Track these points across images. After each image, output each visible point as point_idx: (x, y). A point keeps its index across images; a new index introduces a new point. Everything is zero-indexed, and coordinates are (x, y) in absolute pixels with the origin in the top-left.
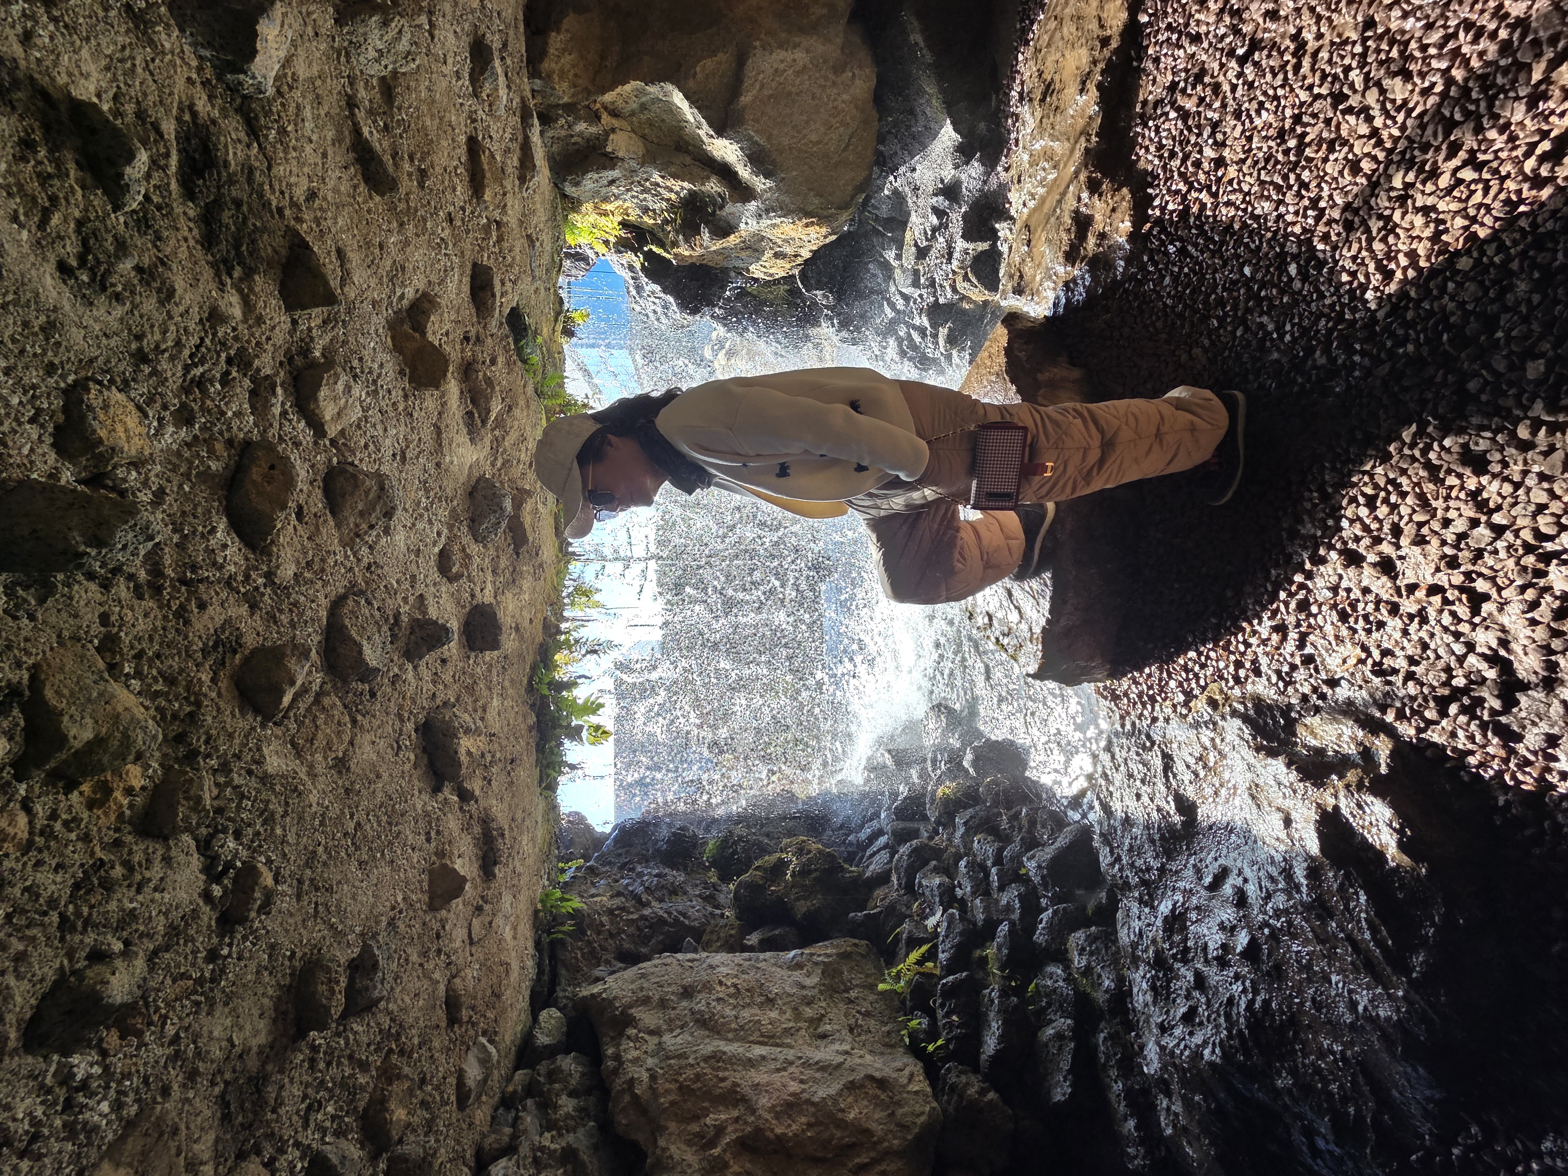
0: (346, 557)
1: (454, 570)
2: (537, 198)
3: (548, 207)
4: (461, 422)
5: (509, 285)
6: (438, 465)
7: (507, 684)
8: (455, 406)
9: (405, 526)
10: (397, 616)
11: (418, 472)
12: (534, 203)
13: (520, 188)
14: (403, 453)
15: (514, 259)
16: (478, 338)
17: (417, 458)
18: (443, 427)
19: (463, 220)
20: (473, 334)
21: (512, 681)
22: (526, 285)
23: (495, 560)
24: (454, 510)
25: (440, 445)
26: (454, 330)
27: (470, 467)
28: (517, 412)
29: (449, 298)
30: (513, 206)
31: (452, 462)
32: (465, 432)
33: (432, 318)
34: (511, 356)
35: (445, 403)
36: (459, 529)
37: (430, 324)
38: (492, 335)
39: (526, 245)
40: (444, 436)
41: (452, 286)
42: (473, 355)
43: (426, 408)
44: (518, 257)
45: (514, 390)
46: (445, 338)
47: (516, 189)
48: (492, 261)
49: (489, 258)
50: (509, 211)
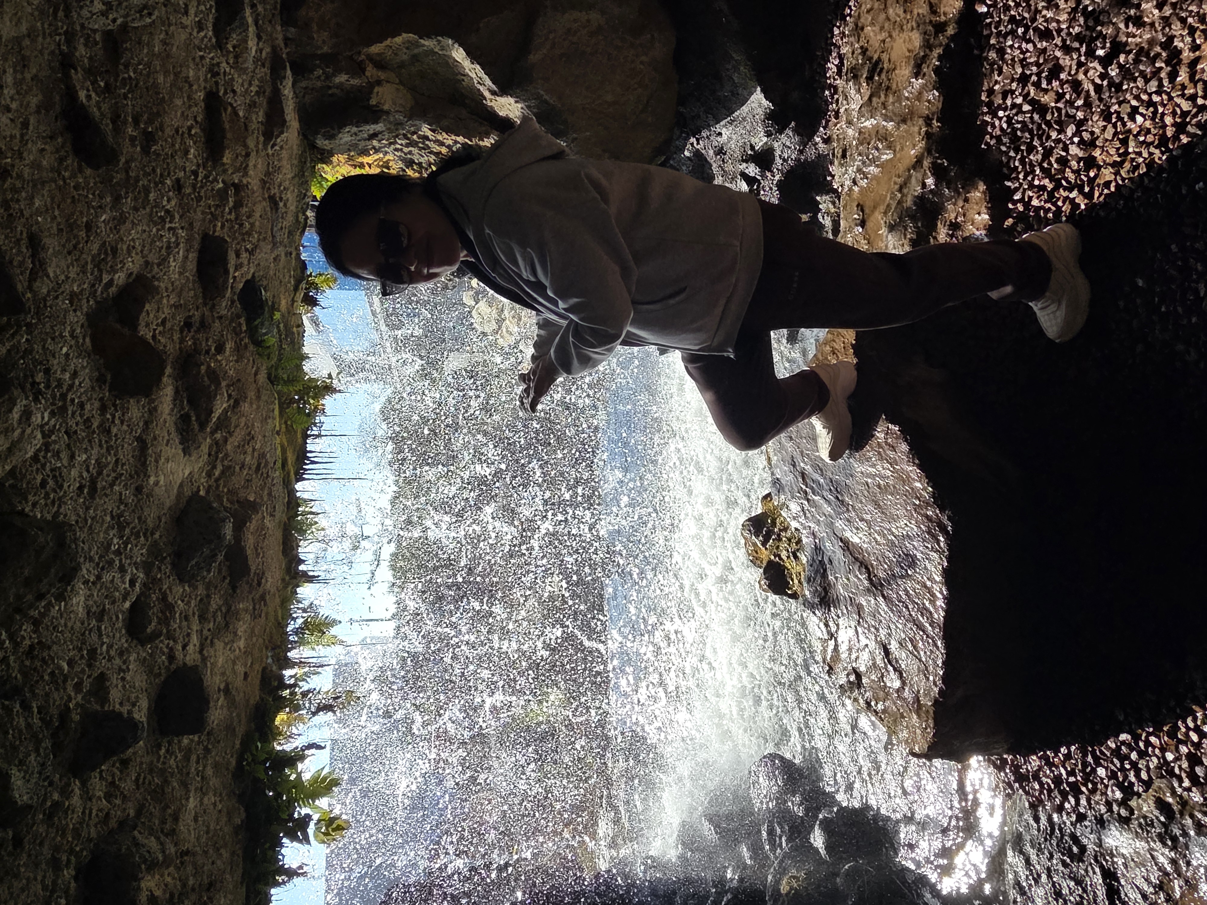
1: (149, 630)
2: (284, 154)
3: (295, 162)
4: (173, 430)
5: (244, 255)
6: (139, 490)
7: (209, 771)
8: (167, 411)
11: (110, 505)
12: (279, 160)
13: (265, 145)
15: (252, 225)
16: (202, 324)
17: (112, 485)
18: (149, 439)
19: (194, 186)
20: (196, 319)
21: (216, 765)
22: (265, 254)
23: (204, 602)
24: (155, 543)
25: (144, 464)
26: (173, 317)
27: (181, 485)
28: (245, 407)
29: (169, 279)
30: (255, 166)
31: (157, 483)
32: (177, 441)
33: (147, 307)
34: (241, 340)
35: (155, 409)
36: (159, 569)
37: (144, 314)
38: (220, 318)
39: (268, 209)
40: (150, 451)
41: (174, 265)
42: (194, 344)
43: (130, 419)
44: (257, 223)
45: (243, 380)
46: (161, 328)
47: (260, 146)
48: (226, 230)
49: (223, 226)
50: (251, 173)
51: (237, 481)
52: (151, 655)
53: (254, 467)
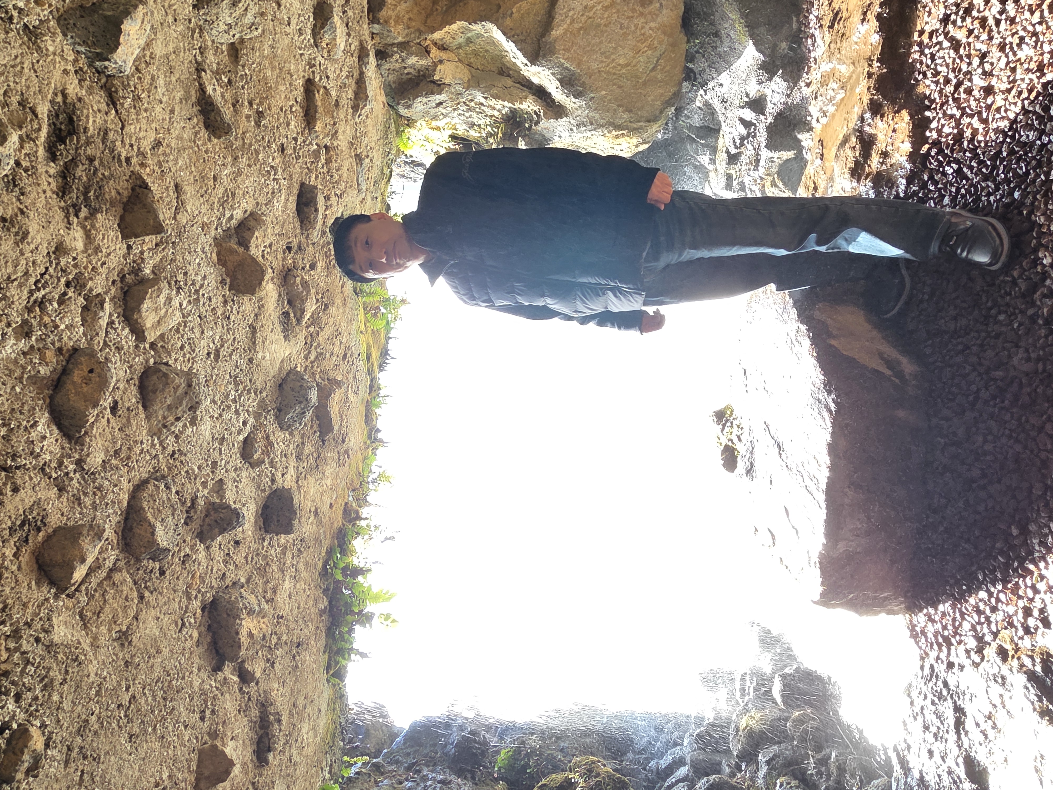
0: (153, 445)
1: (256, 457)
2: (370, 121)
4: (276, 321)
5: (334, 199)
6: (250, 361)
7: (301, 566)
8: (272, 308)
9: (212, 417)
10: (194, 500)
11: (229, 368)
12: (365, 127)
13: (353, 116)
14: (217, 351)
15: (341, 176)
16: (300, 248)
17: (230, 355)
18: (258, 326)
19: (294, 148)
20: (295, 244)
22: (351, 198)
23: (300, 447)
24: (263, 401)
25: (254, 343)
26: (278, 242)
27: (282, 361)
28: (332, 310)
29: (274, 215)
30: (344, 132)
31: (264, 358)
32: (280, 330)
33: (256, 234)
34: (330, 262)
35: (263, 306)
36: (266, 418)
37: (254, 239)
38: (314, 244)
39: (354, 164)
40: (258, 335)
41: (278, 205)
42: (294, 262)
43: (244, 311)
44: (345, 175)
45: (331, 290)
46: (269, 250)
47: (349, 117)
48: (319, 180)
49: (317, 177)
50: (340, 137)
51: (328, 364)
52: (258, 476)
53: (341, 356)
